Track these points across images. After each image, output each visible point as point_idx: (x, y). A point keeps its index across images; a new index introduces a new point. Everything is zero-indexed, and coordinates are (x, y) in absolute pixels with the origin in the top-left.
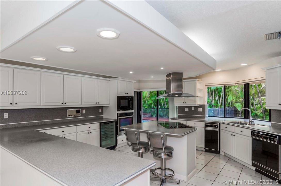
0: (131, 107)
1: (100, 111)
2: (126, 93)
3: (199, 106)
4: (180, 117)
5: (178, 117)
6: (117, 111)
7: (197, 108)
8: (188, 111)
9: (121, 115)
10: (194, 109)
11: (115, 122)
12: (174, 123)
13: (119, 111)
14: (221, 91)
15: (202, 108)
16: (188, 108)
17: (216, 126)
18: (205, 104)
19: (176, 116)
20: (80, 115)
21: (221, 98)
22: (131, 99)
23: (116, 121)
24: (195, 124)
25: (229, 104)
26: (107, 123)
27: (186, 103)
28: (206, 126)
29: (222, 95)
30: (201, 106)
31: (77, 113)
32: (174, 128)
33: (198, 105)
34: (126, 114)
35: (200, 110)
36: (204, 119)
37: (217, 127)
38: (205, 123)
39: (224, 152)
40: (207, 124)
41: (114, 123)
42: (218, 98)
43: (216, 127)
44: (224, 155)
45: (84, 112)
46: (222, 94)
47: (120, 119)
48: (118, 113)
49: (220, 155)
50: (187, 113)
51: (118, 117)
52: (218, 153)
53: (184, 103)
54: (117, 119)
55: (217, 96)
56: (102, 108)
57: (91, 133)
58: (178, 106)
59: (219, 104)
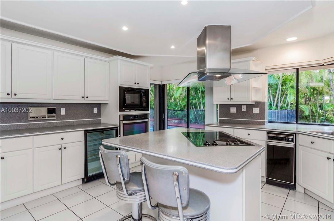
0: (144, 105)
1: (95, 111)
2: (135, 83)
3: (254, 103)
4: (222, 123)
5: (219, 122)
6: (120, 111)
7: (250, 107)
8: (235, 112)
9: (126, 118)
10: (245, 109)
11: (116, 129)
12: (213, 132)
13: (124, 111)
14: (276, 89)
15: (259, 108)
16: (235, 108)
17: (289, 139)
18: (265, 101)
19: (215, 121)
20: (55, 117)
21: (276, 98)
22: (144, 93)
23: (117, 127)
24: (249, 134)
25: (287, 106)
26: (100, 132)
27: (232, 99)
28: (270, 138)
29: (277, 94)
30: (258, 104)
31: (48, 114)
32: (213, 145)
33: (252, 102)
34: (136, 117)
35: (256, 111)
36: (263, 126)
37: (292, 141)
38: (268, 133)
39: (305, 188)
40: (271, 135)
41: (114, 131)
42: (272, 98)
43: (288, 141)
44: (305, 193)
45: (63, 111)
46: (278, 92)
47: (124, 124)
48: (120, 115)
49: (296, 193)
50: (233, 115)
51: (120, 121)
52: (293, 188)
53: (228, 99)
54: (118, 124)
55: (271, 95)
56: (99, 106)
57: (65, 148)
58: (219, 105)
59: (273, 106)
